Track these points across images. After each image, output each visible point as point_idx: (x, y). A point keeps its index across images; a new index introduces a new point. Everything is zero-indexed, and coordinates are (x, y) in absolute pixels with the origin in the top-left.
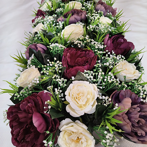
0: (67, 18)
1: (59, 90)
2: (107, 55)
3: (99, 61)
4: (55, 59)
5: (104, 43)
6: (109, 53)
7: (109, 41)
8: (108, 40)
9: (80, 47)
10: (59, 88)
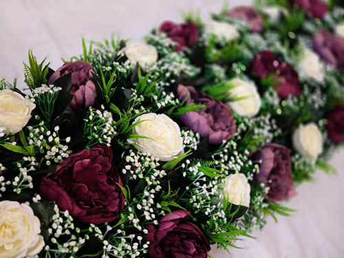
0: (197, 102)
1: (3, 184)
2: (132, 236)
3: (109, 228)
4: (68, 140)
5: (164, 215)
6: (140, 238)
7: (172, 223)
8: (172, 221)
9: (124, 171)
10: (8, 182)
